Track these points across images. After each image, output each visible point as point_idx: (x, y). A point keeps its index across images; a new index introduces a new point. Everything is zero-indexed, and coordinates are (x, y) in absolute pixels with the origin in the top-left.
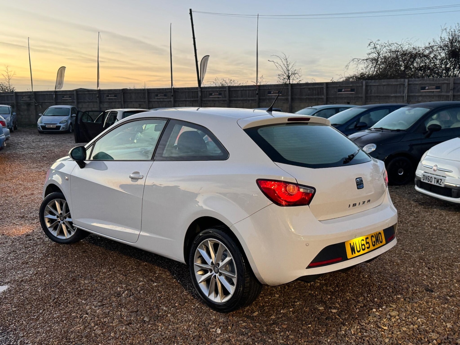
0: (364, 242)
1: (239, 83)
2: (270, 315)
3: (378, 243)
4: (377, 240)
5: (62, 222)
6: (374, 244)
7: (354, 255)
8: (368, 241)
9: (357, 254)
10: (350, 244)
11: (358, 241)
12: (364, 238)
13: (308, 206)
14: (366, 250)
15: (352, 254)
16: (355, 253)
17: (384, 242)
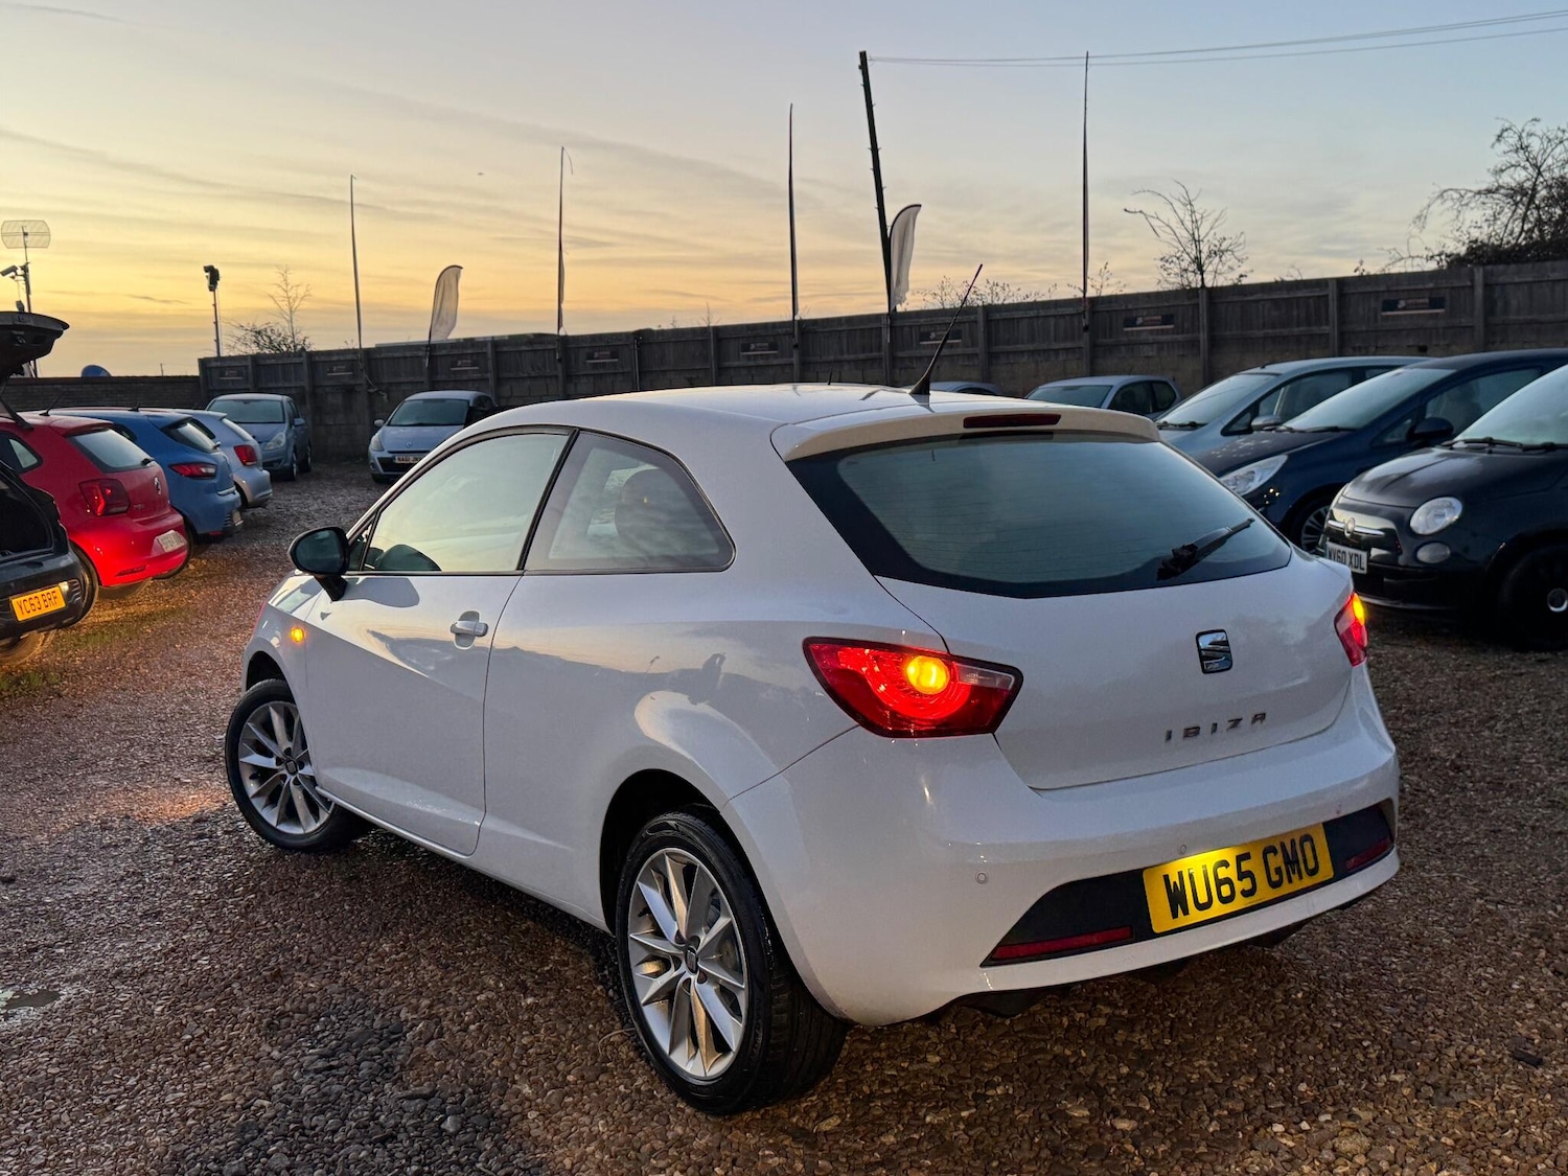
0: (1230, 872)
1: (1023, 293)
2: (882, 1129)
3: (1295, 877)
4: (1291, 862)
5: (293, 778)
6: (1275, 878)
7: (1183, 921)
8: (1245, 866)
9: (1196, 916)
10: (1166, 878)
11: (1199, 866)
12: (1229, 855)
13: (991, 734)
14: (1240, 902)
15: (1175, 915)
16: (1186, 912)
17: (1326, 869)
